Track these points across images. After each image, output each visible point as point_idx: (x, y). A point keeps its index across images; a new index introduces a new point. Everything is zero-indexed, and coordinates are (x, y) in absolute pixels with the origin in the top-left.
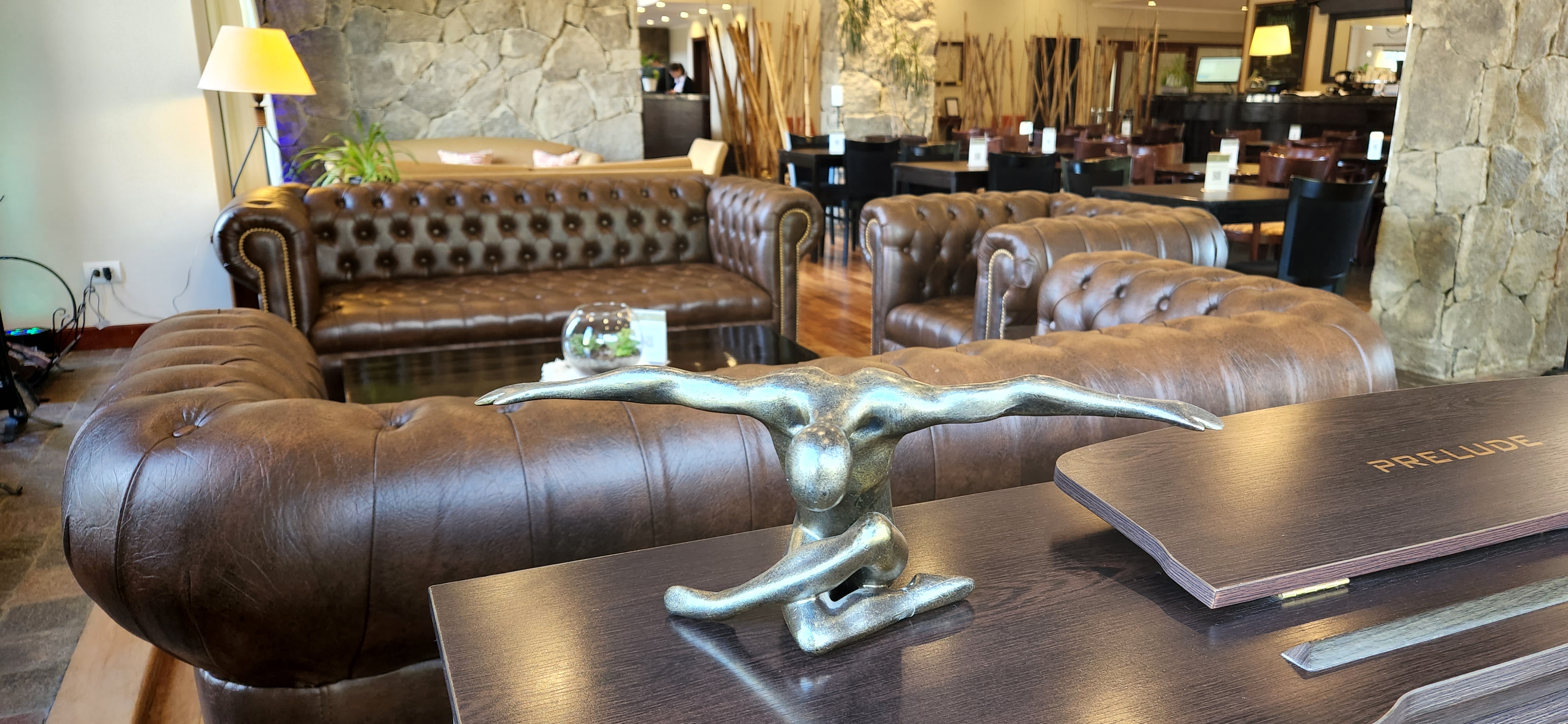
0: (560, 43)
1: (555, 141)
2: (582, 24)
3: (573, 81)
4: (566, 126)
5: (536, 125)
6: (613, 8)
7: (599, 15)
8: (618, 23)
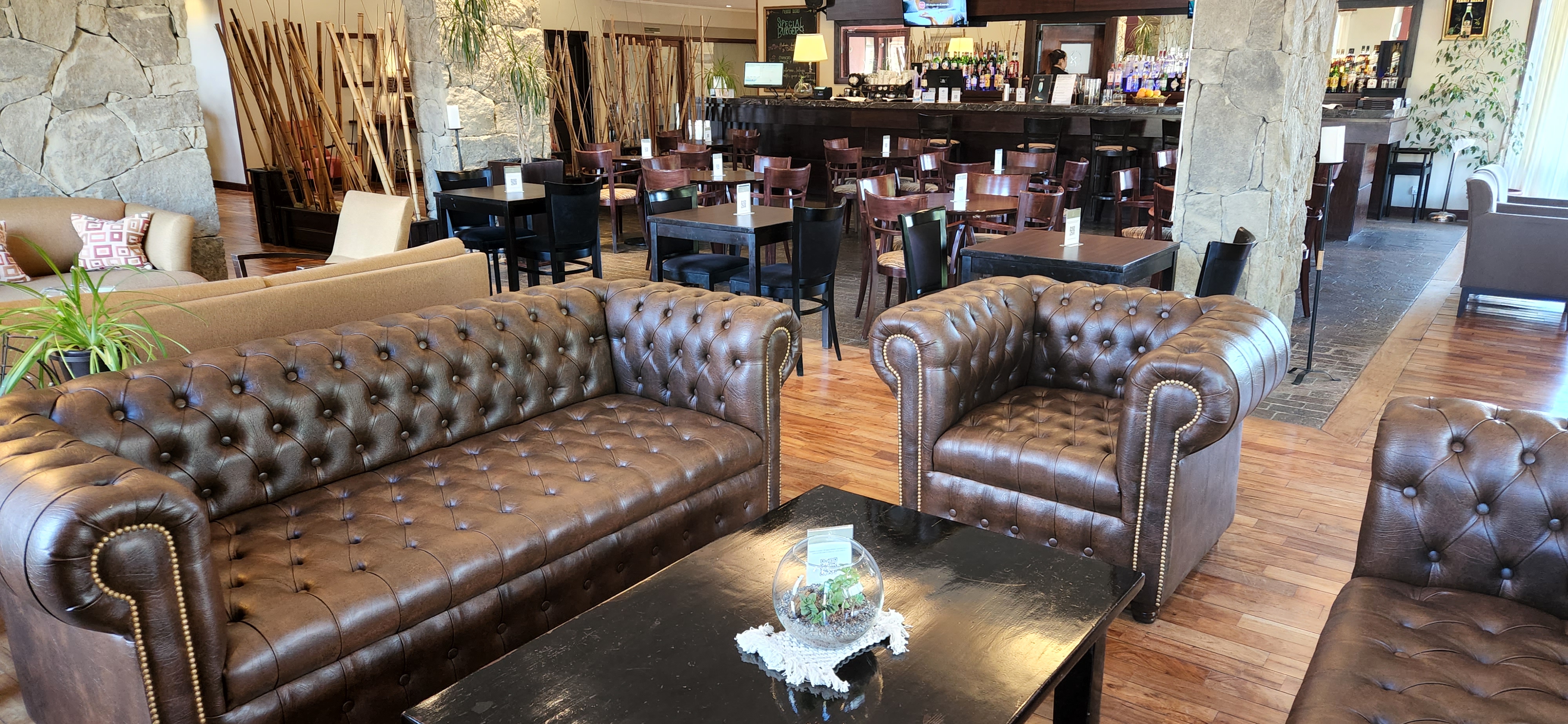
0: (74, 57)
1: (82, 195)
2: (105, 32)
3: (99, 110)
4: (97, 173)
5: (51, 174)
6: (148, 10)
7: (129, 19)
8: (160, 30)
